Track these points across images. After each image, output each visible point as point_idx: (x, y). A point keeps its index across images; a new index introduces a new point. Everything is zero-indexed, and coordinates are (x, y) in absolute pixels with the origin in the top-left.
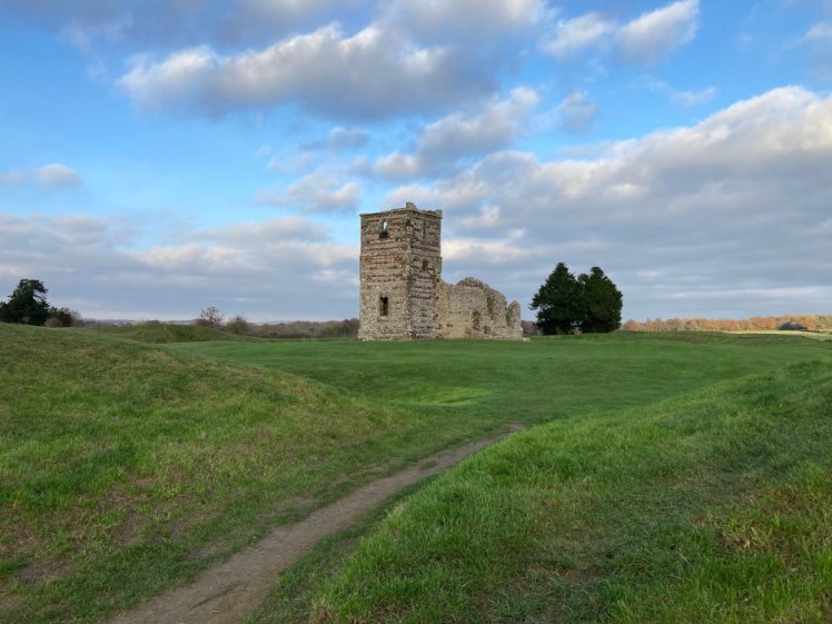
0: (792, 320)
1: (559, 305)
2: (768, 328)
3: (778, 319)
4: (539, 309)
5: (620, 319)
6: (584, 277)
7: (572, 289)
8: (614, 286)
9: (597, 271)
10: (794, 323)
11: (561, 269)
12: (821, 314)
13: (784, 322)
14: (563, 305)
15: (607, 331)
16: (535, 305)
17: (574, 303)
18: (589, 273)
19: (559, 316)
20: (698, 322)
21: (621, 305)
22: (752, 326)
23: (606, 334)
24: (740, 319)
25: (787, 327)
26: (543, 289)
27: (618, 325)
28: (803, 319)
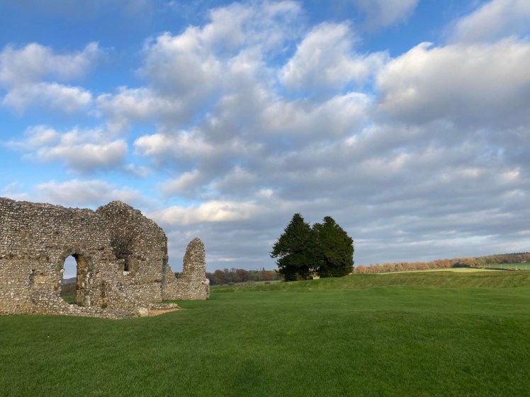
0: (459, 261)
1: (297, 252)
2: (446, 267)
3: (451, 261)
4: (279, 257)
5: (352, 263)
6: (317, 226)
7: (307, 237)
8: (345, 233)
9: (329, 220)
10: (461, 263)
11: (297, 220)
12: (477, 256)
13: (454, 262)
14: (300, 251)
15: (342, 275)
16: (276, 253)
17: (309, 249)
18: (322, 222)
19: (298, 263)
20: (402, 264)
21: (353, 250)
22: (436, 266)
23: (341, 278)
24: (428, 262)
25: (457, 266)
26: (283, 238)
27: (351, 269)
28: (466, 260)
